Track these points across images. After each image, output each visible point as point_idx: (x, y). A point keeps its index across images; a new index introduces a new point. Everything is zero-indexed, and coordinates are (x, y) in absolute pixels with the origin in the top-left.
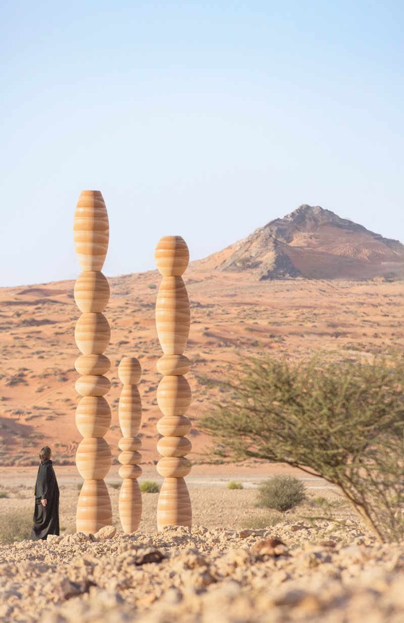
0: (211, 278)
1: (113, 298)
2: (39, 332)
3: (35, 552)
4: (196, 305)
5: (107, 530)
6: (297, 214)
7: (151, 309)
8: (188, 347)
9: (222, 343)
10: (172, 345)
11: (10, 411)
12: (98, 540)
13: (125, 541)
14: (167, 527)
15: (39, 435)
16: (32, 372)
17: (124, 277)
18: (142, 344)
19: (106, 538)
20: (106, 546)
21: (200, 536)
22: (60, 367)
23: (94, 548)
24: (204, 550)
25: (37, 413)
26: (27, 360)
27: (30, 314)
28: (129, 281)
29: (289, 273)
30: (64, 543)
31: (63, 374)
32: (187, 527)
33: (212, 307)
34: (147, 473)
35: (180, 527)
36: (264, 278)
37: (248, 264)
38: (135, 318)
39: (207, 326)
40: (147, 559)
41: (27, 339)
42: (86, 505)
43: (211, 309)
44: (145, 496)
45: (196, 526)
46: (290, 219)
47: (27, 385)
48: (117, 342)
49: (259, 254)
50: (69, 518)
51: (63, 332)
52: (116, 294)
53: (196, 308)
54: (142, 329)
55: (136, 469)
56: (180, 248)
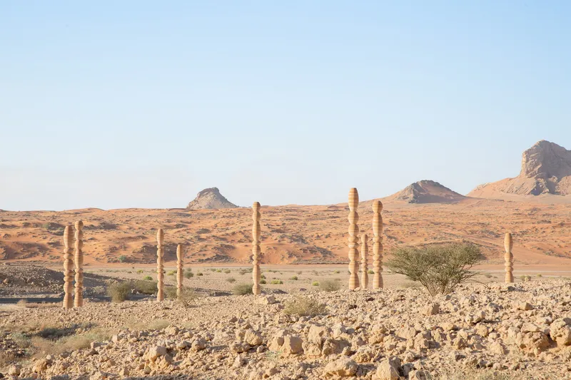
0: (392, 202)
2: (335, 220)
4: (387, 211)
5: (358, 289)
7: (372, 213)
8: (384, 226)
9: (395, 225)
10: (377, 233)
11: (326, 246)
12: (356, 291)
14: (376, 288)
15: (335, 254)
16: (333, 233)
18: (369, 225)
19: (358, 291)
21: (385, 291)
22: (342, 232)
25: (334, 247)
26: (331, 229)
27: (332, 214)
28: (364, 203)
29: (418, 201)
31: (343, 234)
32: (382, 288)
33: (392, 212)
34: (370, 268)
35: (380, 288)
36: (410, 202)
37: (405, 198)
38: (367, 216)
39: (390, 219)
40: (369, 300)
41: (331, 223)
42: (352, 280)
44: (369, 275)
45: (384, 288)
47: (331, 238)
49: (408, 195)
50: (345, 282)
51: (342, 220)
53: (387, 213)
54: (369, 220)
55: (367, 269)
56: (380, 205)
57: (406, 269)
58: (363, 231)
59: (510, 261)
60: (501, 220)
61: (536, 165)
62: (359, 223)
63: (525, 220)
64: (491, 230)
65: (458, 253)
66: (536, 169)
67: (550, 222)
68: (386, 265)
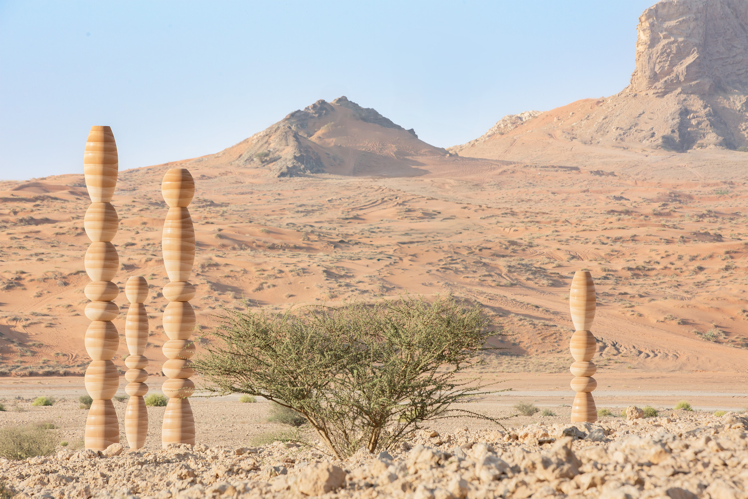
0: (226, 174)
1: (118, 194)
2: (39, 232)
3: (48, 467)
4: (209, 203)
5: (114, 447)
6: (319, 106)
7: (160, 207)
8: (200, 250)
9: (236, 246)
10: (178, 272)
11: (6, 317)
12: (106, 457)
13: (132, 458)
14: (170, 445)
15: (37, 343)
16: (30, 275)
17: (131, 172)
18: (150, 246)
19: (113, 455)
20: (114, 462)
21: (201, 453)
22: (62, 270)
23: (103, 464)
24: (203, 466)
25: (35, 319)
26: (25, 262)
27: (28, 212)
28: (136, 176)
29: (310, 170)
30: (74, 460)
31: (64, 278)
32: (190, 445)
33: (226, 206)
34: (154, 385)
35: (183, 444)
36: (283, 175)
37: (266, 159)
38: (143, 218)
39: (221, 227)
41: (24, 239)
42: (94, 424)
43: (224, 209)
44: (151, 410)
45: (198, 444)
46: (312, 111)
47: (25, 289)
48: (122, 244)
49: (278, 149)
50: (71, 432)
51: (64, 232)
52: (122, 190)
53: (209, 207)
54: (150, 230)
55: (143, 386)
56: (186, 181)
57: (261, 377)
58: (129, 267)
59: (588, 359)
60: (568, 232)
61: (681, 54)
62: (118, 240)
63: (641, 232)
64: (538, 262)
65: (416, 327)
66: (681, 68)
67: (719, 238)
68: (204, 368)
